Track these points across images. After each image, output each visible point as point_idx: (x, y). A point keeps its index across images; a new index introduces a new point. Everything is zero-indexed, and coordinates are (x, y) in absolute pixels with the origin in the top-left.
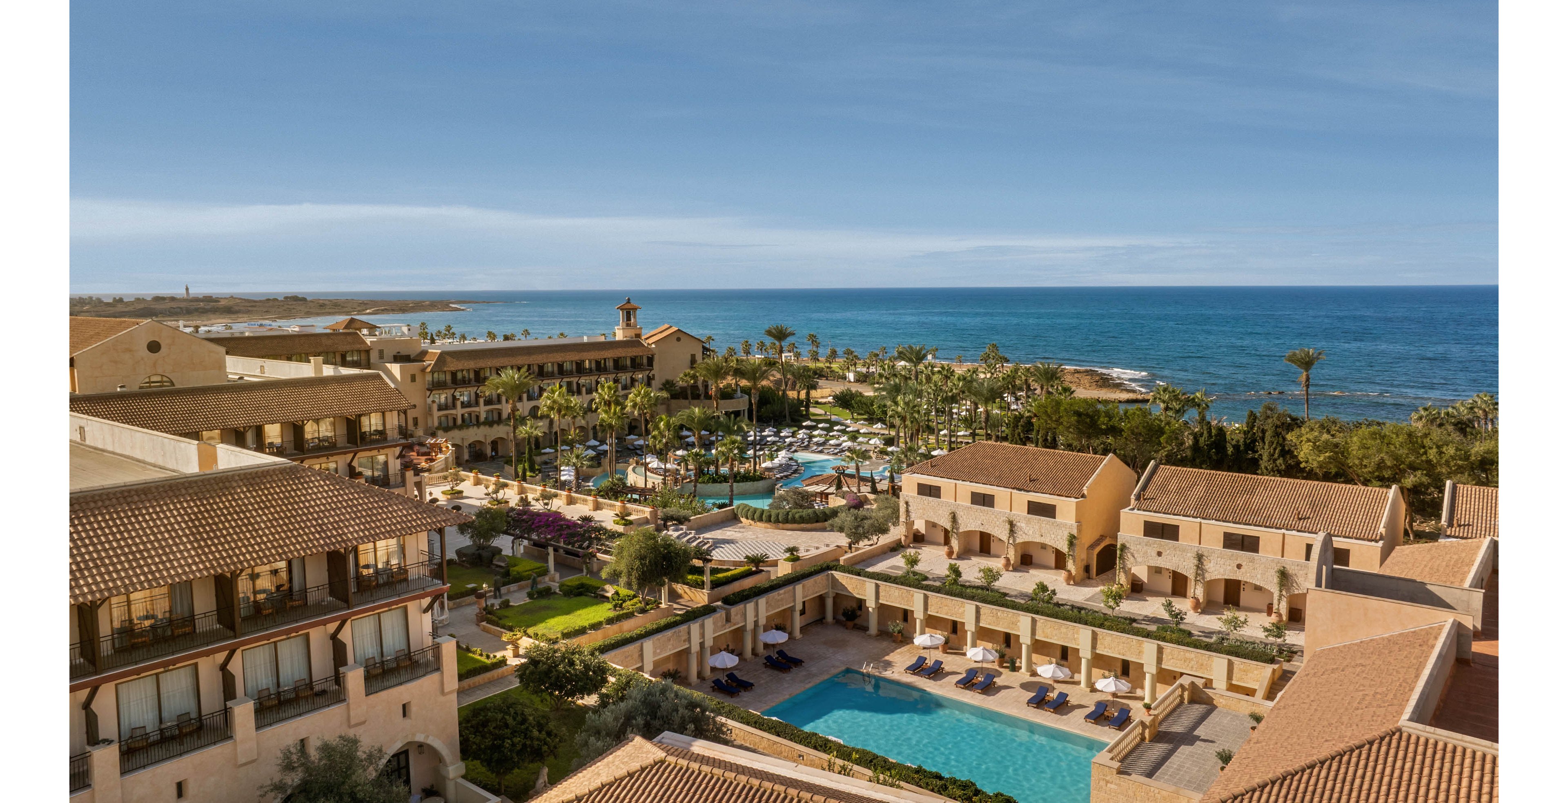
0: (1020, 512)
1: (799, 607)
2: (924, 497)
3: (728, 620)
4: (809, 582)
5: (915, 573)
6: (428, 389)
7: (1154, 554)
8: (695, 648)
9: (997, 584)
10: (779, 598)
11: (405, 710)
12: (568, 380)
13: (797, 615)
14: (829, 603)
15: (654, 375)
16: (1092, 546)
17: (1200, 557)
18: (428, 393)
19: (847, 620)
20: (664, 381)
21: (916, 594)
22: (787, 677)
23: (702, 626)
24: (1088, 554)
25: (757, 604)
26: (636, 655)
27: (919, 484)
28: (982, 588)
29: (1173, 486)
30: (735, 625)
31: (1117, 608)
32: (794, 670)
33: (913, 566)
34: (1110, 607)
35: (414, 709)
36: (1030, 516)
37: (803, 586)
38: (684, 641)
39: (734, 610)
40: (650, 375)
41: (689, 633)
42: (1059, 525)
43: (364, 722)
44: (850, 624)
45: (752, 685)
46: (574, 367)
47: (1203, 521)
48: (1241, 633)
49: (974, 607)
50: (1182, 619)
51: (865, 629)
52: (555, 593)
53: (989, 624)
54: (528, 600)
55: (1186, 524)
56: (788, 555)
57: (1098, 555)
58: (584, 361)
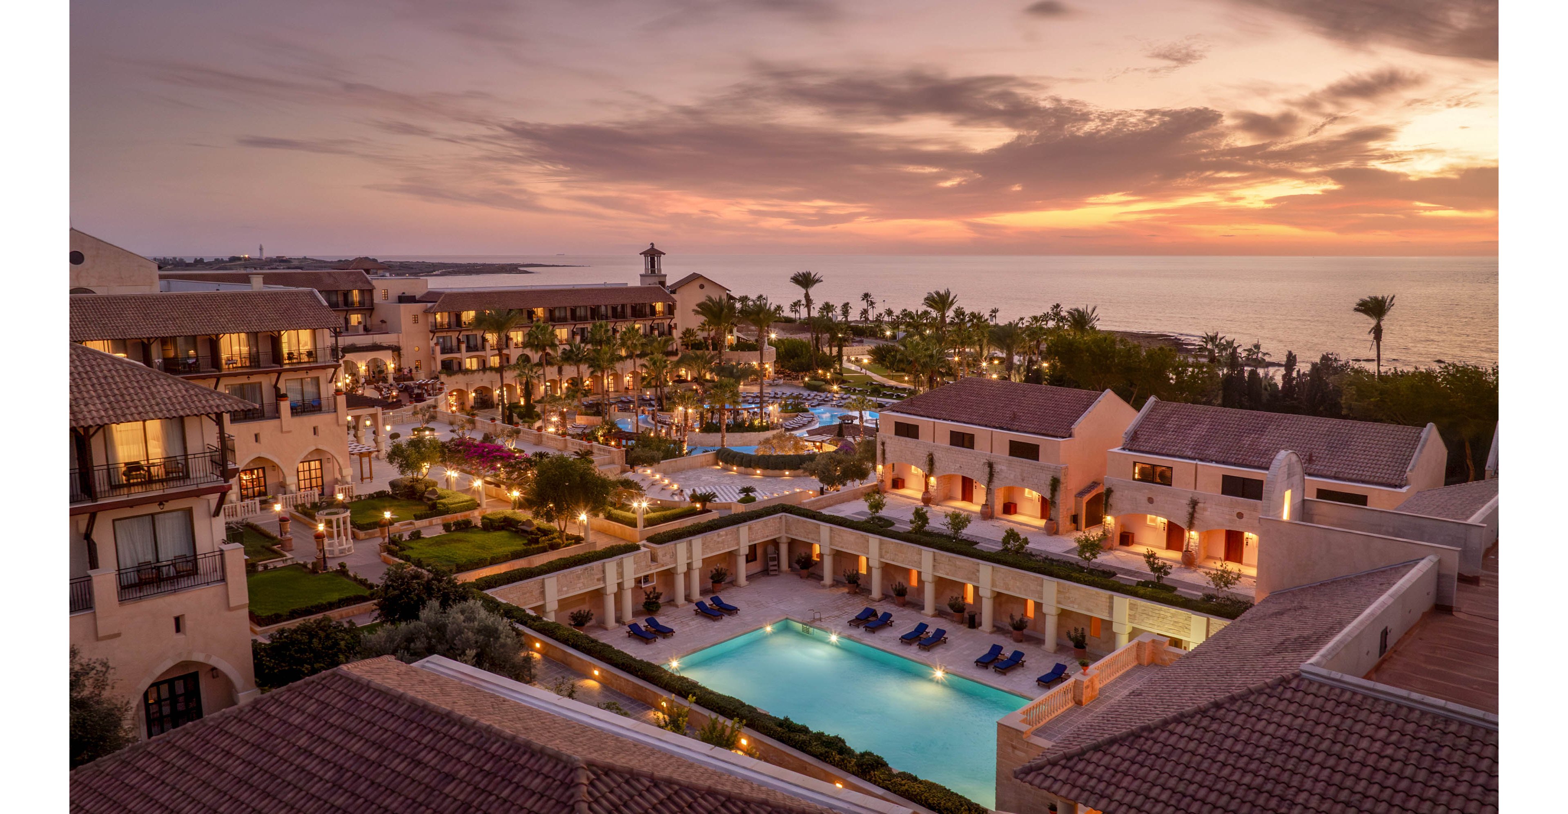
0: (1001, 454)
1: (744, 551)
2: (902, 438)
3: (654, 559)
4: (757, 524)
5: (880, 519)
6: (431, 331)
7: (1144, 500)
8: (611, 589)
9: (965, 532)
10: (720, 539)
11: (178, 623)
12: (582, 326)
13: (742, 561)
14: (784, 549)
15: (675, 324)
16: (1081, 494)
17: (1194, 504)
18: (431, 335)
19: (802, 568)
20: (684, 330)
21: (871, 540)
22: (717, 625)
23: (620, 565)
24: (1076, 503)
25: (690, 544)
26: (536, 593)
27: (896, 423)
28: (948, 537)
29: (1171, 425)
30: (663, 566)
31: (1094, 560)
32: (726, 619)
33: (877, 512)
34: (1086, 558)
35: (188, 623)
36: (1011, 457)
37: (750, 528)
38: (598, 580)
39: (661, 550)
40: (672, 324)
41: (604, 571)
42: (1042, 468)
43: (118, 635)
44: (805, 572)
45: (671, 631)
46: (589, 313)
47: (1199, 463)
48: (1231, 590)
49: (931, 554)
50: (1167, 573)
51: (821, 578)
52: (476, 526)
53: (947, 574)
54: (443, 532)
55: (1181, 467)
56: (742, 496)
57: (1087, 503)
58: (599, 307)
